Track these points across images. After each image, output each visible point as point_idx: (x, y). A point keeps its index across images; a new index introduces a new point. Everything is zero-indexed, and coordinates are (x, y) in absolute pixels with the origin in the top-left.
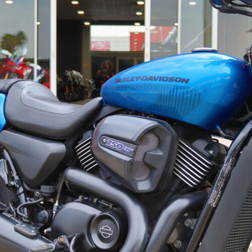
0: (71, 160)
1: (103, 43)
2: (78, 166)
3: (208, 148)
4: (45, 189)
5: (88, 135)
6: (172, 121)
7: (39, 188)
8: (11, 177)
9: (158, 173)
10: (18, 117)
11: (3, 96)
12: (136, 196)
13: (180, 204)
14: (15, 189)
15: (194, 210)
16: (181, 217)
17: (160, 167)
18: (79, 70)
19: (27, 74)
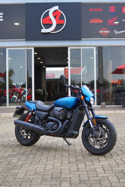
0: (49, 115)
1: (51, 74)
2: (50, 116)
3: (72, 112)
4: (44, 121)
5: (52, 111)
6: (65, 108)
7: (43, 121)
8: (38, 119)
9: (64, 116)
10: (39, 108)
11: (35, 104)
12: (60, 120)
13: (67, 121)
14: (38, 121)
15: (69, 122)
16: (68, 123)
17: (64, 115)
18: (41, 89)
19: (23, 92)
